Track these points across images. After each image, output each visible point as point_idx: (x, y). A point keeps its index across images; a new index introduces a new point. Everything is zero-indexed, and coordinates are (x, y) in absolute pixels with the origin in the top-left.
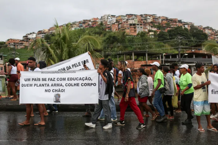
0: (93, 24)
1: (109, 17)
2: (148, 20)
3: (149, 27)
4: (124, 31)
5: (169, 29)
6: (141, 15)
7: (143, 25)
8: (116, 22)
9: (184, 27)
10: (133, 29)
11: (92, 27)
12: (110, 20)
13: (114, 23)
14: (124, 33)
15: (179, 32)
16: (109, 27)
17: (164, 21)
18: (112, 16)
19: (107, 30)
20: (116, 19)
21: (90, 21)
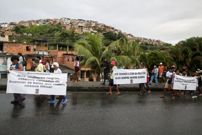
0: (54, 23)
1: (65, 20)
2: (92, 25)
3: (91, 30)
4: (74, 30)
5: (105, 32)
6: (88, 21)
7: (88, 28)
8: (70, 24)
9: (115, 32)
10: (81, 29)
11: (53, 25)
12: (66, 21)
13: (68, 24)
14: (74, 31)
15: (110, 35)
16: (64, 27)
17: (102, 27)
18: (68, 19)
19: (63, 28)
20: (70, 21)
21: (52, 20)
